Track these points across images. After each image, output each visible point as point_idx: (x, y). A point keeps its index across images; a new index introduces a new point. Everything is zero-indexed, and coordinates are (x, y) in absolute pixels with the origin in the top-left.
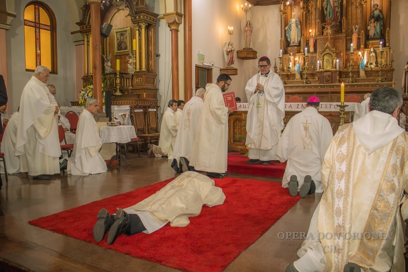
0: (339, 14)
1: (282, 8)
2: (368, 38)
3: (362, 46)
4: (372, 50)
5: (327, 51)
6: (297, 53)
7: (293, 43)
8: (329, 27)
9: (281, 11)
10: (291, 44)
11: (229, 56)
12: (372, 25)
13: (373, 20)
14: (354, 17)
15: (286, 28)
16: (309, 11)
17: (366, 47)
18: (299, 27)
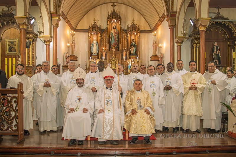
0: (117, 42)
1: (89, 35)
2: (130, 54)
3: (128, 58)
4: (133, 60)
5: (114, 59)
6: (97, 59)
7: (95, 54)
8: (114, 48)
9: (89, 37)
10: (93, 54)
11: (67, 59)
12: (132, 48)
13: (132, 46)
14: (124, 44)
15: (91, 46)
16: (102, 38)
17: (130, 58)
18: (98, 46)
